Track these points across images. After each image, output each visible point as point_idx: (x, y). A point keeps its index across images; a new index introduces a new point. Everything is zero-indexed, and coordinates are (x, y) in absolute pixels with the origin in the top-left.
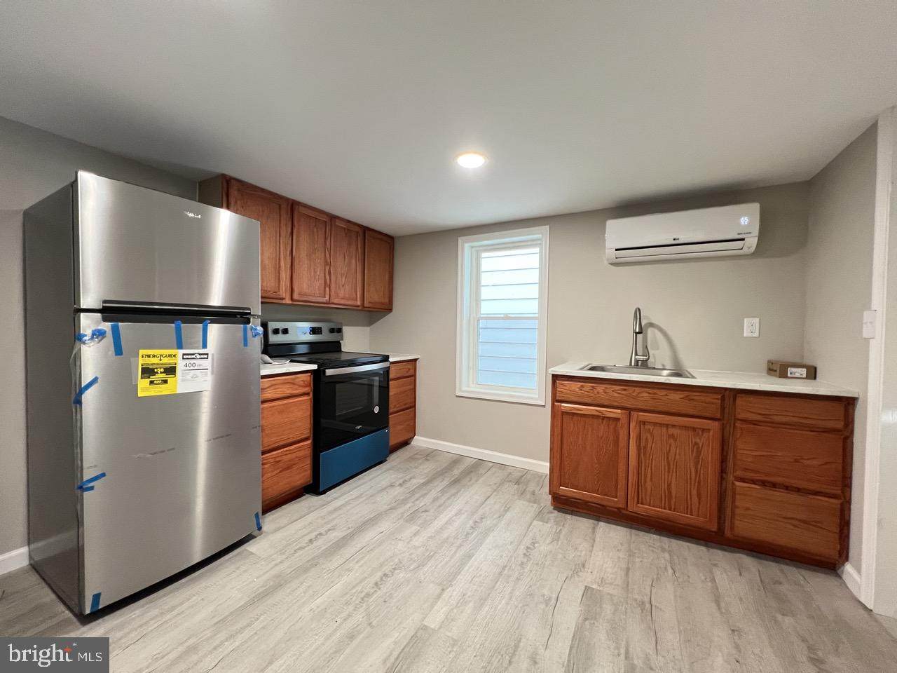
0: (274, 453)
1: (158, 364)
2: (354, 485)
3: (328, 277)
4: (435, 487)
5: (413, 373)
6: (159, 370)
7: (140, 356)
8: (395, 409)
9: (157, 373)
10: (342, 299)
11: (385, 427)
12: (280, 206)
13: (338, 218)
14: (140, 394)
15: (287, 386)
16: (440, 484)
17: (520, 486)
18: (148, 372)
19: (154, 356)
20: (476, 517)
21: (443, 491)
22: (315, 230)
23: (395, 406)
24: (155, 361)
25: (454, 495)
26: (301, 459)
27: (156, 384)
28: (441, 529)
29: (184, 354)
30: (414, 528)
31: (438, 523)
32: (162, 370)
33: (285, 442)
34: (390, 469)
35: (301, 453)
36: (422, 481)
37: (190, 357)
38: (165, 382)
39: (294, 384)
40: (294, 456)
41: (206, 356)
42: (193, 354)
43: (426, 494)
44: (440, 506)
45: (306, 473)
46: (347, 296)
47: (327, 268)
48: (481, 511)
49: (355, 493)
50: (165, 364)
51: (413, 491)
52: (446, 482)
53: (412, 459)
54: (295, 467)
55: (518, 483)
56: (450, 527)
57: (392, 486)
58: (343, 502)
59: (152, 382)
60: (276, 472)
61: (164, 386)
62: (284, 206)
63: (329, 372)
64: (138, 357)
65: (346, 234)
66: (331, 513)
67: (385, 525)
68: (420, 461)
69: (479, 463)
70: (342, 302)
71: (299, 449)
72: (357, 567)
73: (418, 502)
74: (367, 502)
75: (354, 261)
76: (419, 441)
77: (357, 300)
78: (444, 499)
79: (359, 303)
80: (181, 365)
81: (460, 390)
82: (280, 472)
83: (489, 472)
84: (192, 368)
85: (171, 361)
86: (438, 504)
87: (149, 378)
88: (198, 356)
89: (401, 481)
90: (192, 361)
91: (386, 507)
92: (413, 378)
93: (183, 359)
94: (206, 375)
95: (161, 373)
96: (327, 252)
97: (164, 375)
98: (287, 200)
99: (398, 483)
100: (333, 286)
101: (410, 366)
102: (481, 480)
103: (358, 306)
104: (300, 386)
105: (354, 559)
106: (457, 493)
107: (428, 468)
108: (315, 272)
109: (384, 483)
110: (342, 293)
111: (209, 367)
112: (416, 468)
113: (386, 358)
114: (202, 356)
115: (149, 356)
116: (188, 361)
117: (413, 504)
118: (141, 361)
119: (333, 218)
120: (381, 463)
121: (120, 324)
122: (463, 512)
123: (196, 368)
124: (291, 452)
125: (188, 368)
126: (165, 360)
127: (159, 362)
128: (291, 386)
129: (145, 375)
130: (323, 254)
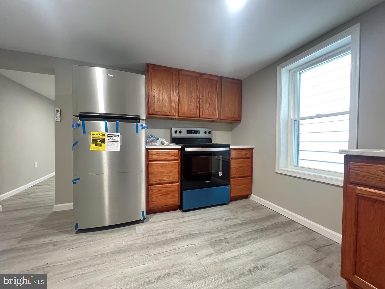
0: (158, 186)
1: (98, 138)
2: (203, 212)
3: (198, 105)
4: (246, 228)
5: (250, 156)
6: (98, 141)
7: (92, 134)
8: (235, 176)
9: (97, 141)
10: (207, 115)
11: (228, 185)
12: (172, 72)
13: (205, 74)
14: (91, 149)
15: (165, 155)
16: (250, 228)
17: (320, 253)
18: (94, 141)
19: (96, 135)
20: (259, 264)
21: (248, 234)
22: (191, 81)
23: (235, 174)
24: (97, 136)
25: (254, 239)
26: (173, 191)
27: (97, 146)
28: (227, 260)
29: (108, 135)
30: (211, 251)
31: (228, 255)
32: (99, 140)
33: (164, 182)
34: (227, 209)
35: (173, 189)
36: (240, 222)
37: (110, 136)
38: (101, 145)
39: (169, 154)
40: (168, 189)
41: (118, 136)
42: (112, 135)
43: (236, 231)
44: (239, 243)
45: (176, 199)
46: (210, 114)
47: (198, 100)
48: (266, 261)
49: (199, 217)
50: (101, 138)
51: (230, 226)
52: (255, 228)
53: (244, 207)
54: (170, 195)
55: (318, 249)
56: (235, 262)
57: (220, 219)
58: (190, 219)
59: (96, 145)
60: (159, 195)
61: (100, 147)
62: (174, 72)
63: (188, 150)
64: (90, 134)
65: (209, 82)
66: (180, 223)
67: (197, 242)
68: (248, 210)
69: (291, 223)
70: (207, 117)
71: (172, 186)
72: (162, 259)
73: (226, 234)
74: (200, 223)
75: (214, 96)
76: (254, 198)
77: (216, 116)
78: (245, 239)
79: (217, 117)
80: (107, 139)
81: (279, 169)
82: (161, 195)
83: (295, 232)
84: (111, 141)
85: (103, 137)
86: (238, 241)
87: (95, 143)
88: (114, 136)
89: (227, 218)
90: (111, 138)
91: (207, 230)
92: (250, 159)
93: (108, 136)
94: (118, 144)
95: (99, 142)
96: (198, 92)
97: (100, 143)
98: (176, 69)
99: (224, 219)
100: (201, 109)
101: (247, 152)
102: (283, 236)
103: (217, 119)
104: (172, 156)
105: (164, 254)
106: (257, 238)
107: (249, 215)
108: (191, 102)
109: (218, 216)
110: (207, 112)
111: (119, 141)
112: (242, 213)
113: (227, 146)
114: (116, 136)
115: (95, 134)
116: (110, 138)
117: (223, 235)
118: (92, 136)
119: (201, 75)
120: (225, 204)
121: (85, 121)
122: (252, 254)
123: (113, 141)
124: (167, 187)
125: (110, 141)
126: (101, 137)
127: (98, 137)
128: (168, 155)
129: (93, 142)
130: (196, 93)
